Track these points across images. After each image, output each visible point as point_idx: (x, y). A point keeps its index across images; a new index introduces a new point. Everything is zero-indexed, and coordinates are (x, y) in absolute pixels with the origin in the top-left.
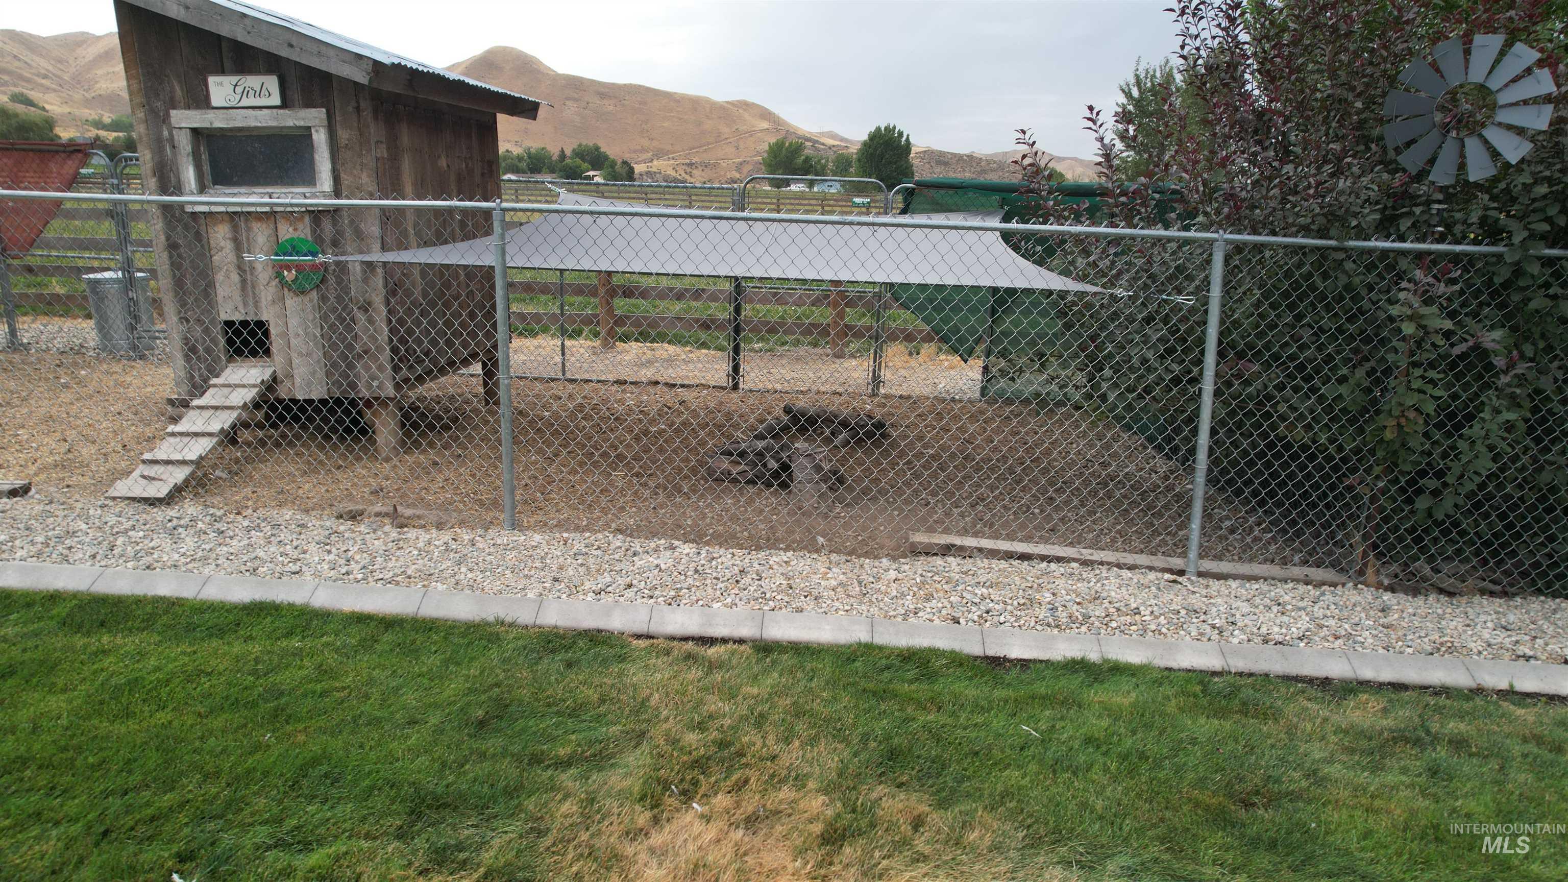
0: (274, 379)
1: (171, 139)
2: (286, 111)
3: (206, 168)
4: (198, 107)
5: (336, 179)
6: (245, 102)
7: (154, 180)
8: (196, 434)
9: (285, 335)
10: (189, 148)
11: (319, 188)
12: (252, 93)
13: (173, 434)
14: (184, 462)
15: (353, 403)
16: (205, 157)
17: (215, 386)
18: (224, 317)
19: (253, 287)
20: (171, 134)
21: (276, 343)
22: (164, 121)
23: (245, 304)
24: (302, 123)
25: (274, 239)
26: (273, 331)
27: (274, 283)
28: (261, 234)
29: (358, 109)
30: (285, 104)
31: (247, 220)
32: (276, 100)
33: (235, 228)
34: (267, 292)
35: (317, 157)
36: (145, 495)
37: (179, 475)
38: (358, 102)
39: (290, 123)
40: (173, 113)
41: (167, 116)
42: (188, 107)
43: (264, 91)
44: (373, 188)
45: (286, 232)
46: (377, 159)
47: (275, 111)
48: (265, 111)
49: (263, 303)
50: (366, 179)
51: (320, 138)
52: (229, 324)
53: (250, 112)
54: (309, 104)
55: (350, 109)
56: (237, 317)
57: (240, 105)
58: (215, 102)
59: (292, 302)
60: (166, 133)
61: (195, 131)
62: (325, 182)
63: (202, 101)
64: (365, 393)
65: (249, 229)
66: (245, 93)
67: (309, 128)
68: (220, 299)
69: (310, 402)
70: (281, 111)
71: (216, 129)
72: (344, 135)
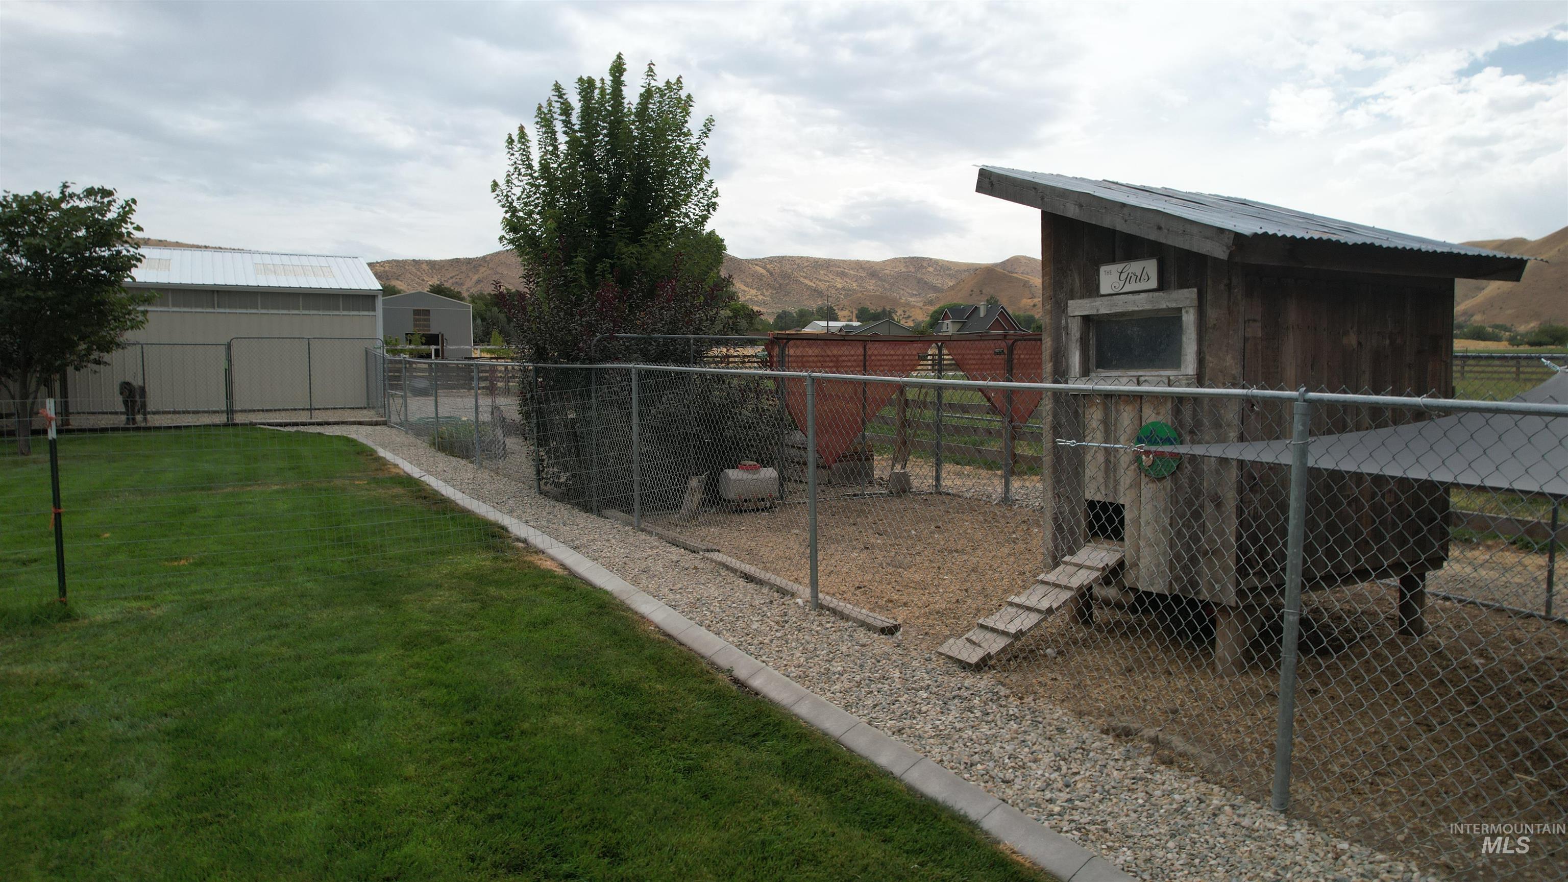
0: (1121, 564)
1: (1067, 327)
2: (1161, 293)
3: (1092, 353)
4: (1090, 296)
5: (1201, 361)
6: (1128, 288)
7: (1051, 364)
8: (1029, 609)
9: (1137, 521)
10: (1078, 335)
11: (1183, 371)
12: (1134, 278)
13: (1011, 604)
14: (1004, 633)
15: (1192, 603)
16: (1092, 342)
17: (1066, 563)
18: (1088, 496)
19: (1115, 471)
20: (1067, 322)
21: (1129, 531)
22: (1063, 311)
23: (1106, 486)
24: (1174, 305)
25: (1137, 422)
26: (1128, 515)
27: (1133, 467)
28: (1126, 417)
29: (1229, 287)
30: (1162, 286)
31: (1116, 403)
32: (1153, 284)
33: (1106, 409)
34: (1126, 477)
35: (1184, 339)
36: (959, 657)
37: (996, 645)
38: (1230, 279)
39: (1163, 305)
40: (1070, 302)
41: (1066, 306)
42: (1082, 297)
43: (1145, 276)
44: (1236, 371)
45: (1150, 415)
46: (1246, 340)
47: (1151, 294)
48: (1143, 295)
49: (1122, 489)
50: (1231, 363)
51: (1189, 319)
52: (1092, 504)
53: (1130, 296)
54: (1182, 285)
55: (1222, 287)
56: (1098, 497)
57: (1124, 290)
58: (1103, 291)
59: (1148, 489)
60: (1064, 322)
61: (1086, 319)
62: (1190, 366)
63: (1092, 289)
64: (1206, 595)
65: (1117, 411)
66: (1128, 279)
67: (1179, 310)
68: (1087, 479)
69: (1149, 594)
70: (1157, 294)
71: (1103, 315)
72: (1212, 314)
